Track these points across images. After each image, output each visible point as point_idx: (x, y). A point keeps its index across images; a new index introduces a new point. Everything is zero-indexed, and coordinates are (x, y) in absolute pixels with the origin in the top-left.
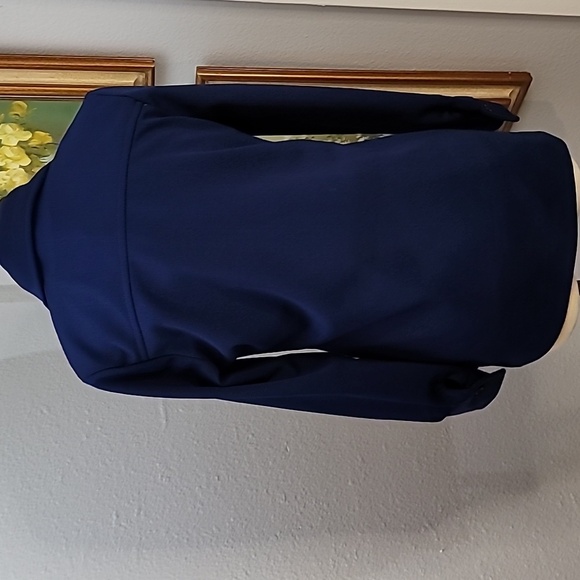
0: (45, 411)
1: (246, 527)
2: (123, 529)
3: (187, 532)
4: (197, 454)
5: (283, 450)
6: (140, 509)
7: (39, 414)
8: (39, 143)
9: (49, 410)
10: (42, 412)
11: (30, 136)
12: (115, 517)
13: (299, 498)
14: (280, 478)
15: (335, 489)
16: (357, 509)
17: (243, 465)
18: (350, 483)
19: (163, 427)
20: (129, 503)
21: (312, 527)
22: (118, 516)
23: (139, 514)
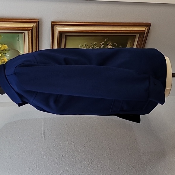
0: (5, 138)
1: (72, 170)
2: (31, 172)
3: (53, 173)
4: (55, 149)
5: (83, 147)
6: (37, 166)
7: (3, 138)
8: (4, 49)
9: (6, 138)
10: (4, 138)
11: (1, 46)
12: (28, 169)
13: (89, 161)
14: (83, 155)
15: (101, 158)
16: (109, 163)
17: (70, 152)
18: (106, 156)
19: (44, 141)
20: (33, 164)
21: (94, 170)
22: (29, 168)
23: (36, 168)
